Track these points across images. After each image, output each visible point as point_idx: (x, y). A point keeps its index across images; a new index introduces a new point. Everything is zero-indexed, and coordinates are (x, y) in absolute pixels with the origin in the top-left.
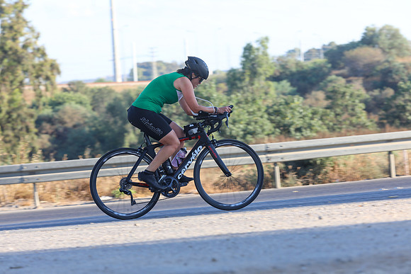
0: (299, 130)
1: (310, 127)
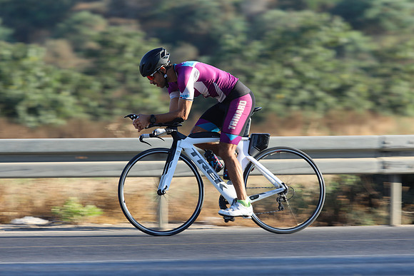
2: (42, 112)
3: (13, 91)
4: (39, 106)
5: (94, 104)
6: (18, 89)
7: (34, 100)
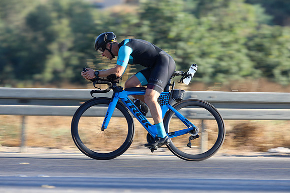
3: (272, 59)
7: (285, 66)
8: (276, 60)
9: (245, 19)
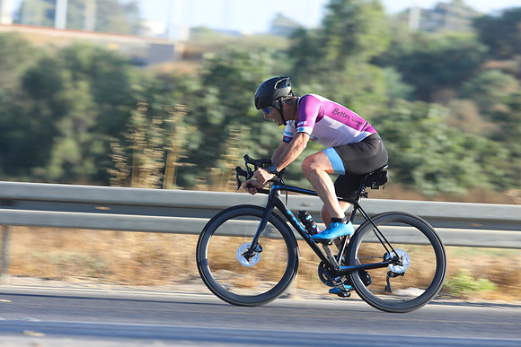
0: (431, 177)
1: (456, 173)
2: (441, 179)
3: (411, 155)
4: (439, 172)
5: (500, 173)
6: (416, 152)
7: (432, 166)
8: (418, 156)
9: (369, 90)
